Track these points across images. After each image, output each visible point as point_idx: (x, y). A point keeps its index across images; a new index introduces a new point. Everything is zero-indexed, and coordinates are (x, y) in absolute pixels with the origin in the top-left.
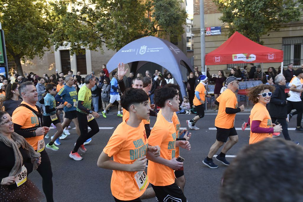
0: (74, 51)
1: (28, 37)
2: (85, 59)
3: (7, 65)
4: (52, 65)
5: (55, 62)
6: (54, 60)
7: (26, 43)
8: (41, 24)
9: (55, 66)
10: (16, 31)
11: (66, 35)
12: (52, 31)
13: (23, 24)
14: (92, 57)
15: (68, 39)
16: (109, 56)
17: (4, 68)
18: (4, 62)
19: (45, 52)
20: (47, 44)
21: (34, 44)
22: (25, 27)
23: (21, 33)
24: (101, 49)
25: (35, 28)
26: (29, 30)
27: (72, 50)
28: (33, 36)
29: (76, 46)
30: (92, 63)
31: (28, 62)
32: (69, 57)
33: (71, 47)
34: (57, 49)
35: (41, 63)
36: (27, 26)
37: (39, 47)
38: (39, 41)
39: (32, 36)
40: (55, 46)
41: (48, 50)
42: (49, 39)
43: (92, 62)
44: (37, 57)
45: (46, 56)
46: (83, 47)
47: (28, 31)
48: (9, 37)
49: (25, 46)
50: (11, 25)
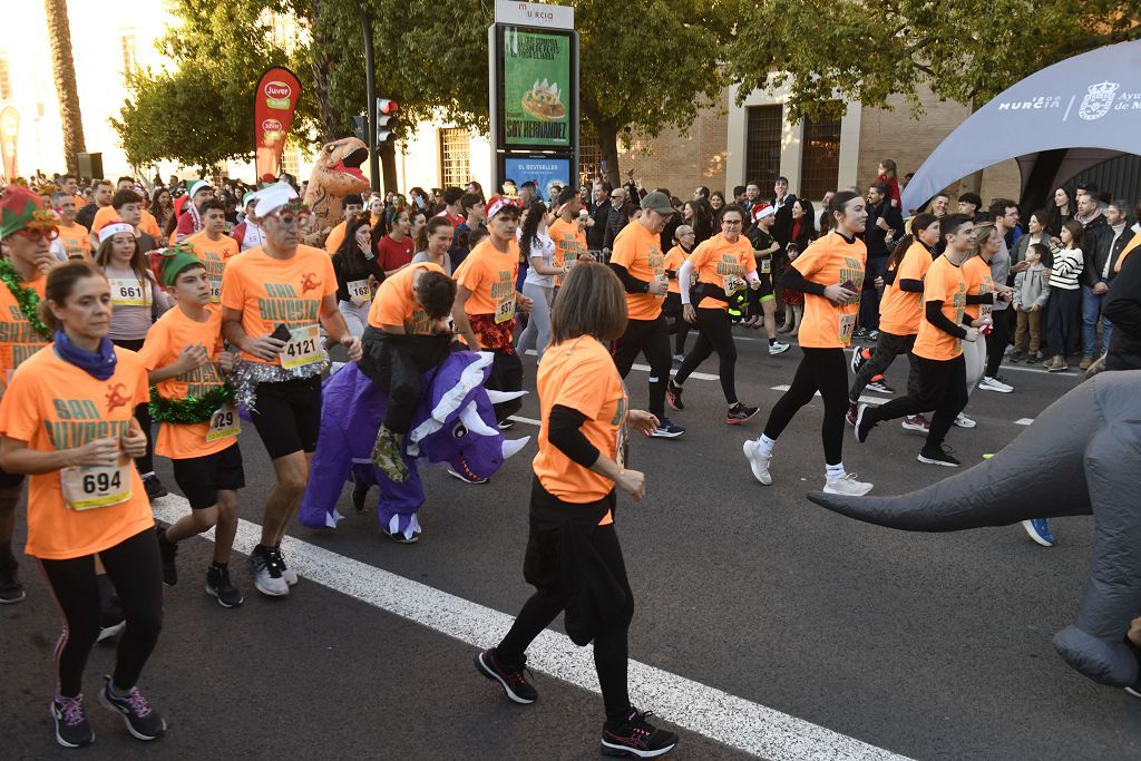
0: (803, 104)
1: (652, 55)
2: (838, 140)
3: (577, 154)
4: (718, 158)
5: (725, 149)
6: (726, 141)
7: (642, 79)
8: (699, 8)
9: (724, 162)
10: (615, 34)
11: (784, 46)
12: (734, 32)
13: (637, 10)
14: (862, 134)
15: (787, 60)
16: (932, 130)
17: (567, 162)
18: (568, 144)
19: (699, 111)
20: (709, 80)
21: (668, 81)
22: (644, 22)
23: (628, 42)
24: (912, 96)
25: (677, 24)
26: (657, 30)
27: (794, 101)
28: (667, 50)
29: (814, 86)
30: (861, 159)
31: (637, 145)
32: (780, 131)
33: (794, 90)
34: (745, 98)
35: (680, 154)
36: (652, 15)
37: (681, 91)
38: (684, 70)
39: (665, 53)
40: (740, 89)
41: (711, 102)
42: (718, 62)
43: (861, 152)
44: (669, 129)
45: (699, 126)
46: (838, 91)
47: (652, 34)
48: (591, 58)
49: (637, 89)
50: (600, 16)
